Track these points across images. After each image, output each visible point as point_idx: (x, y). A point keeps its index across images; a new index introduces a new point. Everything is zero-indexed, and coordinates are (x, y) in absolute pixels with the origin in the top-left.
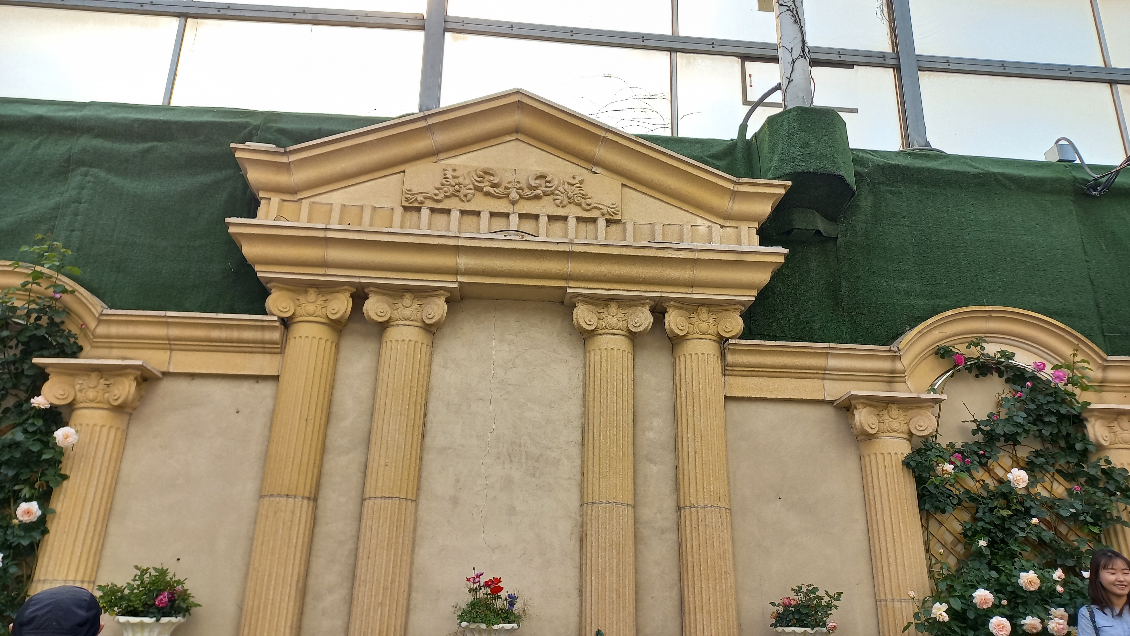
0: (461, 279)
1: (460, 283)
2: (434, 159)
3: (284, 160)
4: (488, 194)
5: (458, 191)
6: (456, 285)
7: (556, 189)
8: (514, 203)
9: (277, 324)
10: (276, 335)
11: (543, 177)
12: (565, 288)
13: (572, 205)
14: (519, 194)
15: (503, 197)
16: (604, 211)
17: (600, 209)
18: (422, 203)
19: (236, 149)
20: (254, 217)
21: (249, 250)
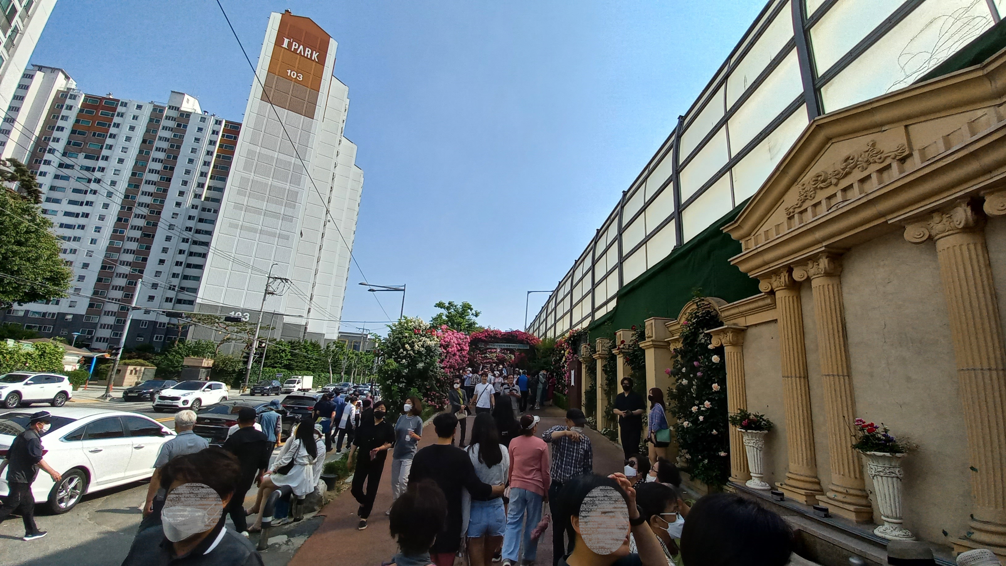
0: (824, 244)
1: (825, 246)
2: (796, 183)
3: (736, 225)
4: (822, 188)
5: (806, 196)
6: (823, 249)
7: (857, 161)
8: (836, 185)
9: (766, 296)
10: (768, 301)
11: (847, 160)
12: (886, 222)
13: (872, 164)
14: (836, 178)
15: (830, 186)
16: (893, 155)
17: (889, 156)
18: (793, 212)
19: (722, 230)
20: (742, 252)
21: (742, 268)
